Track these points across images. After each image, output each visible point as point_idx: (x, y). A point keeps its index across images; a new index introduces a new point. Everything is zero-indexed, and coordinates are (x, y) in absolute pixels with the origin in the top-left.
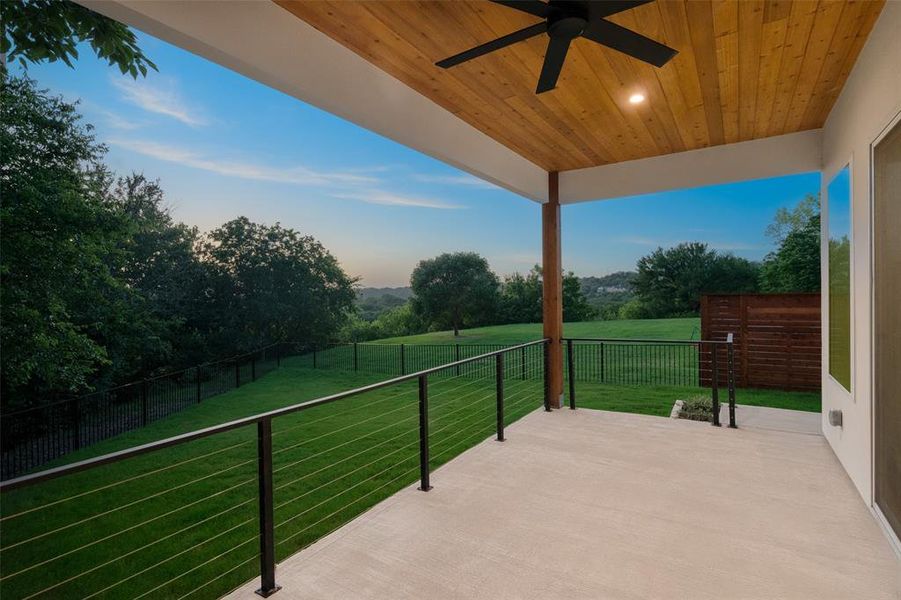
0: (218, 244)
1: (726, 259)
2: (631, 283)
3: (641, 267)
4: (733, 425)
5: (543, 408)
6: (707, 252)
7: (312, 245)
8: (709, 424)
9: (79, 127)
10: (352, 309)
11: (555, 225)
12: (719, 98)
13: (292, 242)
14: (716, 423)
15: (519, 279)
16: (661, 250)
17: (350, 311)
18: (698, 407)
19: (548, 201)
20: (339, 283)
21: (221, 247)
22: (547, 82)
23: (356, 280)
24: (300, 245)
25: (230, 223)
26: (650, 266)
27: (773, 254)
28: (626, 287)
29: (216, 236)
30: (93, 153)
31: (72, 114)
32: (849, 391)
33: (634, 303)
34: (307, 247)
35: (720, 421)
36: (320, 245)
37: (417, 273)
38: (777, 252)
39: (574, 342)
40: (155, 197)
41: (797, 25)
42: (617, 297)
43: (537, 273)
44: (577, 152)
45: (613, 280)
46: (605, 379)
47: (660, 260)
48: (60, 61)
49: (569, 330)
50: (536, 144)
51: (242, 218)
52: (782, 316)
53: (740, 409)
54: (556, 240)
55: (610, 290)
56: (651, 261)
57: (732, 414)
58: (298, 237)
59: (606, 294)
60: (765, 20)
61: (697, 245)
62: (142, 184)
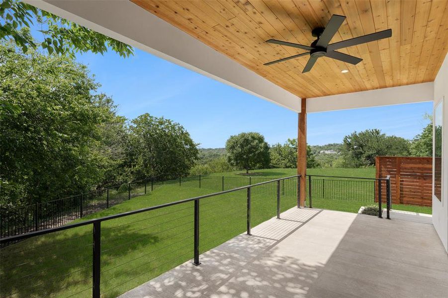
0: (135, 126)
1: (392, 137)
2: (339, 149)
3: (344, 141)
4: (388, 218)
5: (297, 207)
6: (381, 134)
7: (179, 127)
8: (377, 217)
9: (89, 76)
10: (197, 158)
11: (304, 122)
12: (383, 71)
13: (169, 126)
14: (380, 216)
15: (279, 146)
16: (356, 132)
17: (195, 159)
18: (371, 209)
19: (301, 112)
20: (190, 145)
21: (137, 127)
22: (307, 69)
23: (199, 144)
24: (173, 128)
25: (142, 116)
26: (349, 140)
27: (419, 135)
28: (336, 151)
29: (135, 122)
30: (95, 87)
31: (86, 69)
32: (440, 201)
33: (341, 160)
34: (177, 128)
35: (382, 216)
36: (182, 127)
37: (229, 141)
38: (421, 135)
39: (312, 177)
40: (110, 104)
41: (416, 46)
42: (331, 156)
43: (289, 143)
44: (316, 91)
45: (329, 147)
46: (325, 197)
47: (355, 137)
48: (99, 53)
49: (310, 171)
50: (297, 88)
51: (147, 113)
52: (419, 168)
53: (392, 211)
54: (304, 129)
55: (327, 152)
56: (350, 138)
57: (388, 212)
58: (172, 123)
59: (325, 155)
60: (401, 44)
61: (376, 130)
62: (105, 98)
